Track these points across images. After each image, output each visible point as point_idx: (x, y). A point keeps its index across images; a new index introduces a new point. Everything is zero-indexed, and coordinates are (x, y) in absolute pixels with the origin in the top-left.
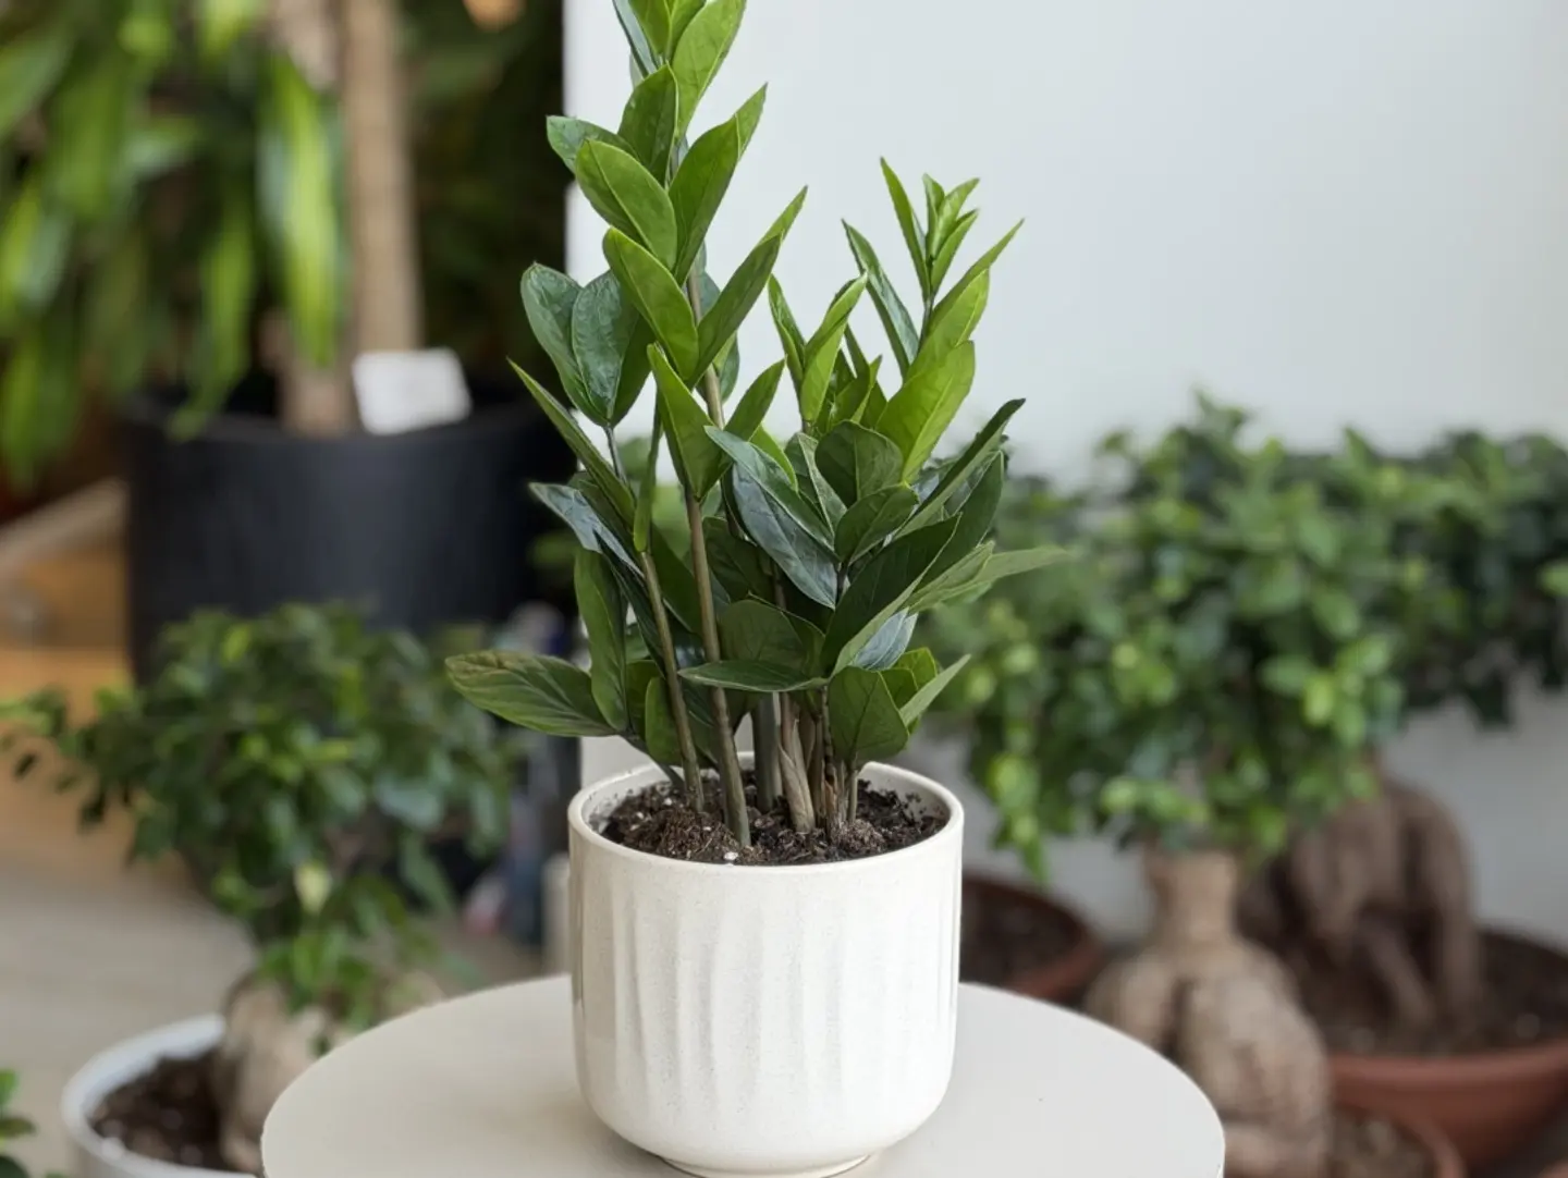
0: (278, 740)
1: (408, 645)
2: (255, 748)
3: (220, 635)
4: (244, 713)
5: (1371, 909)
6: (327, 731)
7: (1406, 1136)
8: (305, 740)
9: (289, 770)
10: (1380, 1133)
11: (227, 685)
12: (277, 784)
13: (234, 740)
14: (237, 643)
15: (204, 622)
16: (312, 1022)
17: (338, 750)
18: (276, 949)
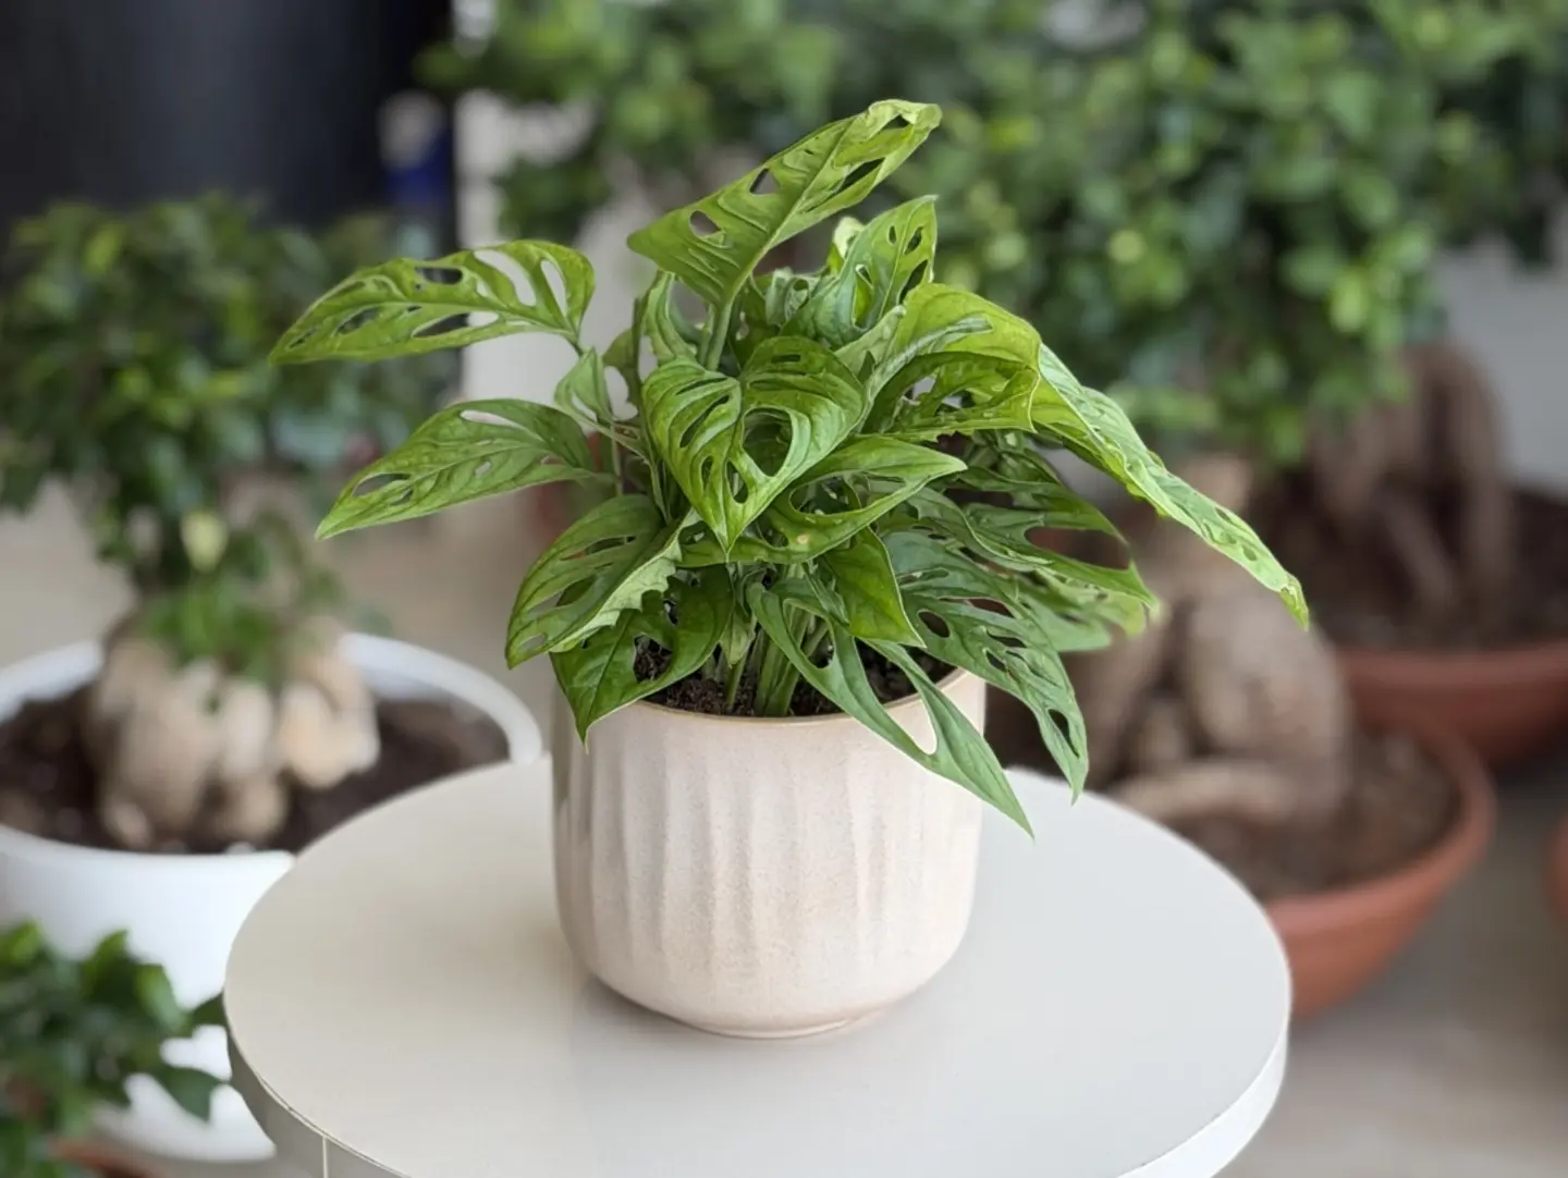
0: (161, 375)
1: (299, 245)
2: (134, 385)
3: (87, 234)
4: (119, 341)
6: (221, 363)
7: (1430, 756)
8: (193, 376)
9: (174, 412)
10: (1401, 756)
11: (97, 306)
12: (161, 428)
13: (108, 373)
14: (102, 251)
15: (65, 218)
16: (202, 678)
17: (232, 386)
18: (161, 605)
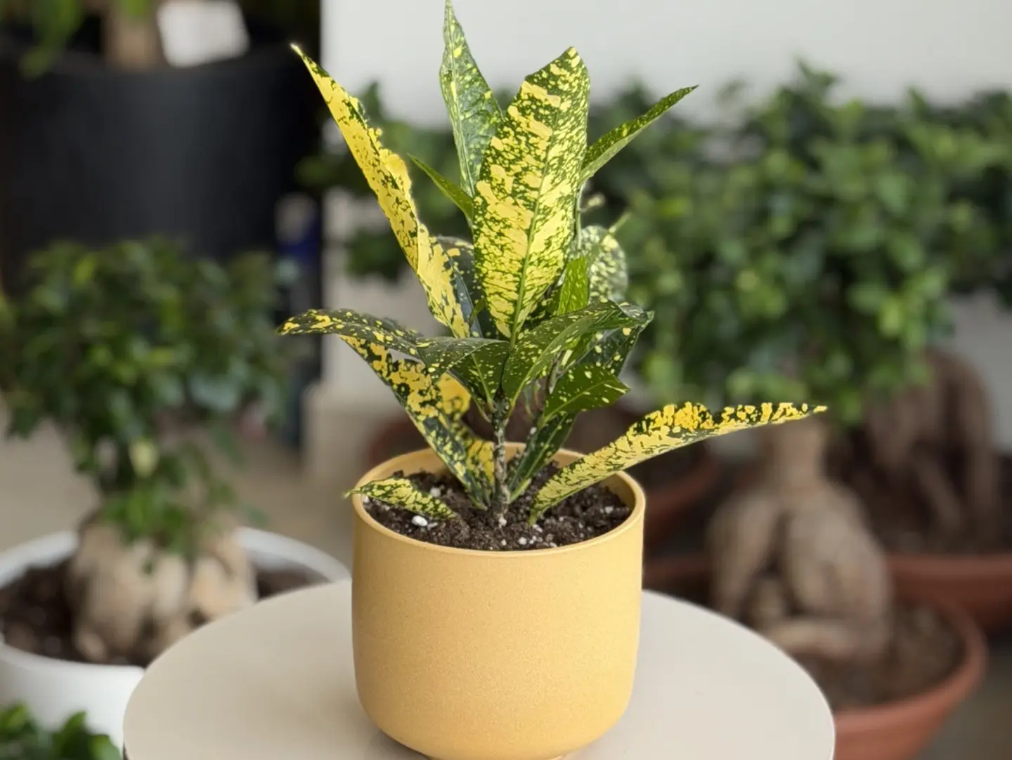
0: (118, 349)
1: (212, 271)
2: (101, 356)
3: (74, 261)
4: (92, 328)
5: (921, 445)
6: (155, 340)
7: (944, 621)
8: (139, 350)
9: (126, 373)
10: (925, 620)
11: (78, 306)
12: (117, 384)
13: (84, 347)
14: (84, 271)
15: (61, 251)
17: (163, 357)
18: (116, 501)
